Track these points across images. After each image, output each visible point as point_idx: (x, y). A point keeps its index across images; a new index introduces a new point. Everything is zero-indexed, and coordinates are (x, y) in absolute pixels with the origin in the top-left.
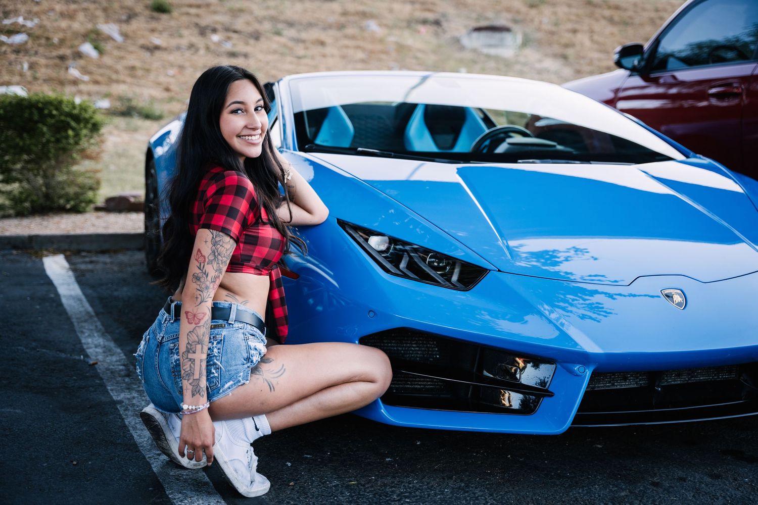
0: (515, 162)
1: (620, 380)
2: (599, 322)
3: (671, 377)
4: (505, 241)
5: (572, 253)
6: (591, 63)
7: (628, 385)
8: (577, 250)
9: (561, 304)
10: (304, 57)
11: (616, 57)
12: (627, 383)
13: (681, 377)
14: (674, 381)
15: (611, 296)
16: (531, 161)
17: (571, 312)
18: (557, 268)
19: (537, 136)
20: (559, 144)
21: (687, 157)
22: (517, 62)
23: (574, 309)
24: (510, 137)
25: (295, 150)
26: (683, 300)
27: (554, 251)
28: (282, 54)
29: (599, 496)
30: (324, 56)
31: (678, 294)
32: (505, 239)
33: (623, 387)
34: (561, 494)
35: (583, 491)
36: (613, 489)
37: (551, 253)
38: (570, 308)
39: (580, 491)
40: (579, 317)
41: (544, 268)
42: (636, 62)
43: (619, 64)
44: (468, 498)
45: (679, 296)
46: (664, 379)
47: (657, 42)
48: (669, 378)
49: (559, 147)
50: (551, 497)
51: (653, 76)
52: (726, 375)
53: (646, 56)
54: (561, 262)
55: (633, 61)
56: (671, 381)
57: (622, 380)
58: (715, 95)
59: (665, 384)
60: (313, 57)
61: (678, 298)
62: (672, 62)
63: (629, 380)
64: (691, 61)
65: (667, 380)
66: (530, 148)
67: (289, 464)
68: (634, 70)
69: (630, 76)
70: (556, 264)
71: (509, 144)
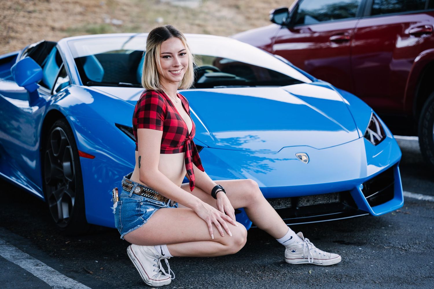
0: (212, 87)
1: (277, 205)
2: (266, 174)
3: (304, 202)
4: (211, 133)
5: (248, 138)
6: (257, 12)
7: (281, 207)
8: (251, 137)
9: (245, 166)
10: (34, 11)
11: (271, 16)
12: (280, 206)
13: (309, 202)
14: (306, 204)
15: (272, 160)
16: (221, 87)
17: (250, 169)
18: (240, 147)
19: (223, 71)
20: (237, 76)
21: (313, 81)
22: (202, 12)
23: (251, 168)
24: (207, 73)
25: (81, 85)
26: (307, 159)
27: (237, 138)
28: (16, 10)
29: (268, 262)
30: (50, 10)
31: (305, 156)
32: (211, 132)
33: (278, 208)
34: (248, 263)
35: (259, 261)
36: (275, 260)
37: (235, 139)
38: (249, 167)
39: (258, 261)
40: (255, 171)
41: (232, 146)
42: (284, 20)
43: (273, 21)
44: (199, 268)
45: (305, 157)
46: (300, 203)
47: (297, 6)
48: (303, 203)
49: (237, 78)
50: (242, 264)
51: (296, 28)
52: (333, 200)
53: (290, 15)
54: (242, 143)
55: (282, 19)
56: (304, 205)
57: (278, 204)
58: (335, 41)
59: (301, 206)
60: (41, 12)
61: (304, 158)
62: (308, 19)
63: (282, 204)
64: (320, 18)
65: (302, 204)
66: (220, 79)
67: (97, 262)
68: (283, 25)
69: (281, 28)
70: (240, 144)
71: (207, 77)
